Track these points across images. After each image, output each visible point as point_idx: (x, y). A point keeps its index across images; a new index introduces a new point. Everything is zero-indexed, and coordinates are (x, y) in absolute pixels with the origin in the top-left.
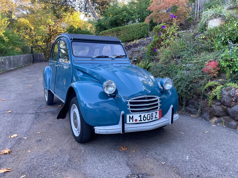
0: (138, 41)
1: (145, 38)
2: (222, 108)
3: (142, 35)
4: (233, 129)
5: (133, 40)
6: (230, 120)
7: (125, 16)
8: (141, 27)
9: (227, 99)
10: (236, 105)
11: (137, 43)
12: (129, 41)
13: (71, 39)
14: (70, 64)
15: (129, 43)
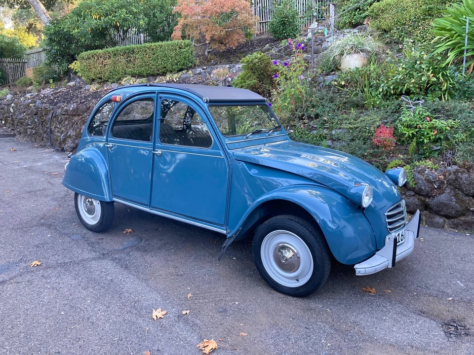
0: (176, 75)
1: (190, 72)
2: (418, 199)
3: (184, 64)
4: (440, 228)
5: (164, 73)
6: (432, 215)
7: (125, 20)
8: (180, 48)
9: (425, 185)
10: (439, 194)
11: (175, 81)
12: (155, 76)
13: (207, 102)
14: (219, 153)
15: (155, 79)
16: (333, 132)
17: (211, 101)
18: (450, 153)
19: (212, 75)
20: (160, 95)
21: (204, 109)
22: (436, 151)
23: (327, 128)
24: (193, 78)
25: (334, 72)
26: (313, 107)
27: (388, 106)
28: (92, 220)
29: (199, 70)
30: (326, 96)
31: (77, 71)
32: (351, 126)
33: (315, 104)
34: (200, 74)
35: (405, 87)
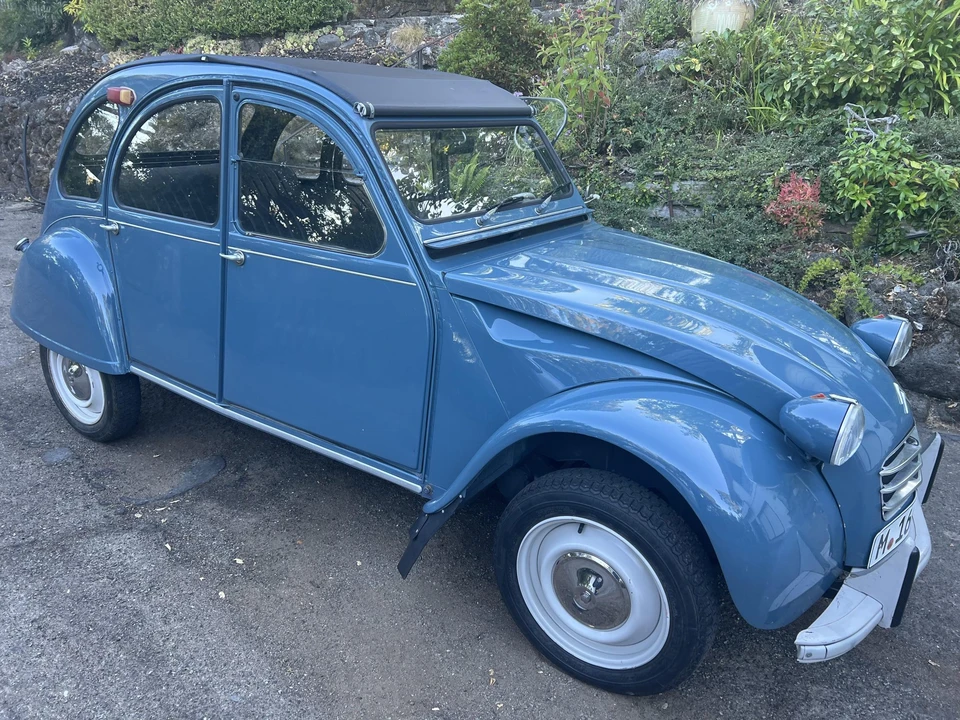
0: (306, 38)
1: (339, 30)
3: (323, 12)
5: (280, 31)
10: (925, 344)
11: (306, 51)
12: (258, 37)
13: (367, 116)
14: (406, 272)
15: (261, 46)
16: (675, 187)
17: (380, 114)
18: (952, 248)
19: (388, 41)
20: (237, 90)
21: (359, 137)
22: (914, 238)
23: (660, 177)
24: (346, 44)
25: (673, 41)
26: (627, 125)
27: (805, 127)
28: (88, 412)
29: (359, 27)
30: (657, 98)
31: (82, 19)
32: (719, 175)
33: (632, 118)
34: (362, 35)
35: (851, 84)
